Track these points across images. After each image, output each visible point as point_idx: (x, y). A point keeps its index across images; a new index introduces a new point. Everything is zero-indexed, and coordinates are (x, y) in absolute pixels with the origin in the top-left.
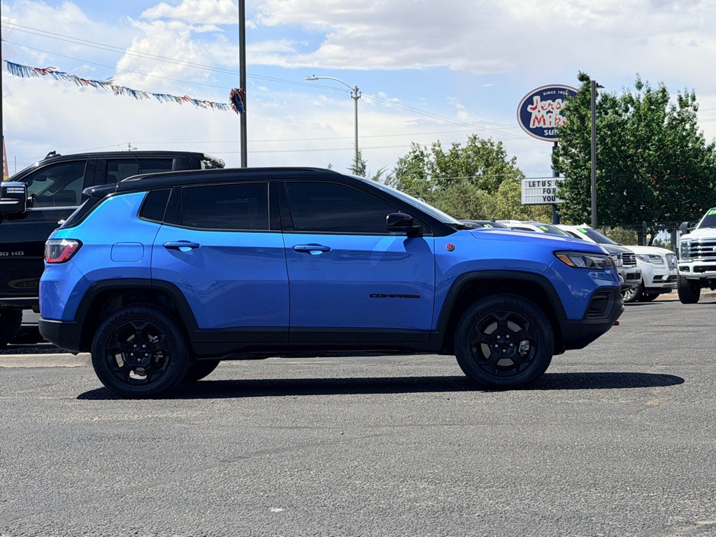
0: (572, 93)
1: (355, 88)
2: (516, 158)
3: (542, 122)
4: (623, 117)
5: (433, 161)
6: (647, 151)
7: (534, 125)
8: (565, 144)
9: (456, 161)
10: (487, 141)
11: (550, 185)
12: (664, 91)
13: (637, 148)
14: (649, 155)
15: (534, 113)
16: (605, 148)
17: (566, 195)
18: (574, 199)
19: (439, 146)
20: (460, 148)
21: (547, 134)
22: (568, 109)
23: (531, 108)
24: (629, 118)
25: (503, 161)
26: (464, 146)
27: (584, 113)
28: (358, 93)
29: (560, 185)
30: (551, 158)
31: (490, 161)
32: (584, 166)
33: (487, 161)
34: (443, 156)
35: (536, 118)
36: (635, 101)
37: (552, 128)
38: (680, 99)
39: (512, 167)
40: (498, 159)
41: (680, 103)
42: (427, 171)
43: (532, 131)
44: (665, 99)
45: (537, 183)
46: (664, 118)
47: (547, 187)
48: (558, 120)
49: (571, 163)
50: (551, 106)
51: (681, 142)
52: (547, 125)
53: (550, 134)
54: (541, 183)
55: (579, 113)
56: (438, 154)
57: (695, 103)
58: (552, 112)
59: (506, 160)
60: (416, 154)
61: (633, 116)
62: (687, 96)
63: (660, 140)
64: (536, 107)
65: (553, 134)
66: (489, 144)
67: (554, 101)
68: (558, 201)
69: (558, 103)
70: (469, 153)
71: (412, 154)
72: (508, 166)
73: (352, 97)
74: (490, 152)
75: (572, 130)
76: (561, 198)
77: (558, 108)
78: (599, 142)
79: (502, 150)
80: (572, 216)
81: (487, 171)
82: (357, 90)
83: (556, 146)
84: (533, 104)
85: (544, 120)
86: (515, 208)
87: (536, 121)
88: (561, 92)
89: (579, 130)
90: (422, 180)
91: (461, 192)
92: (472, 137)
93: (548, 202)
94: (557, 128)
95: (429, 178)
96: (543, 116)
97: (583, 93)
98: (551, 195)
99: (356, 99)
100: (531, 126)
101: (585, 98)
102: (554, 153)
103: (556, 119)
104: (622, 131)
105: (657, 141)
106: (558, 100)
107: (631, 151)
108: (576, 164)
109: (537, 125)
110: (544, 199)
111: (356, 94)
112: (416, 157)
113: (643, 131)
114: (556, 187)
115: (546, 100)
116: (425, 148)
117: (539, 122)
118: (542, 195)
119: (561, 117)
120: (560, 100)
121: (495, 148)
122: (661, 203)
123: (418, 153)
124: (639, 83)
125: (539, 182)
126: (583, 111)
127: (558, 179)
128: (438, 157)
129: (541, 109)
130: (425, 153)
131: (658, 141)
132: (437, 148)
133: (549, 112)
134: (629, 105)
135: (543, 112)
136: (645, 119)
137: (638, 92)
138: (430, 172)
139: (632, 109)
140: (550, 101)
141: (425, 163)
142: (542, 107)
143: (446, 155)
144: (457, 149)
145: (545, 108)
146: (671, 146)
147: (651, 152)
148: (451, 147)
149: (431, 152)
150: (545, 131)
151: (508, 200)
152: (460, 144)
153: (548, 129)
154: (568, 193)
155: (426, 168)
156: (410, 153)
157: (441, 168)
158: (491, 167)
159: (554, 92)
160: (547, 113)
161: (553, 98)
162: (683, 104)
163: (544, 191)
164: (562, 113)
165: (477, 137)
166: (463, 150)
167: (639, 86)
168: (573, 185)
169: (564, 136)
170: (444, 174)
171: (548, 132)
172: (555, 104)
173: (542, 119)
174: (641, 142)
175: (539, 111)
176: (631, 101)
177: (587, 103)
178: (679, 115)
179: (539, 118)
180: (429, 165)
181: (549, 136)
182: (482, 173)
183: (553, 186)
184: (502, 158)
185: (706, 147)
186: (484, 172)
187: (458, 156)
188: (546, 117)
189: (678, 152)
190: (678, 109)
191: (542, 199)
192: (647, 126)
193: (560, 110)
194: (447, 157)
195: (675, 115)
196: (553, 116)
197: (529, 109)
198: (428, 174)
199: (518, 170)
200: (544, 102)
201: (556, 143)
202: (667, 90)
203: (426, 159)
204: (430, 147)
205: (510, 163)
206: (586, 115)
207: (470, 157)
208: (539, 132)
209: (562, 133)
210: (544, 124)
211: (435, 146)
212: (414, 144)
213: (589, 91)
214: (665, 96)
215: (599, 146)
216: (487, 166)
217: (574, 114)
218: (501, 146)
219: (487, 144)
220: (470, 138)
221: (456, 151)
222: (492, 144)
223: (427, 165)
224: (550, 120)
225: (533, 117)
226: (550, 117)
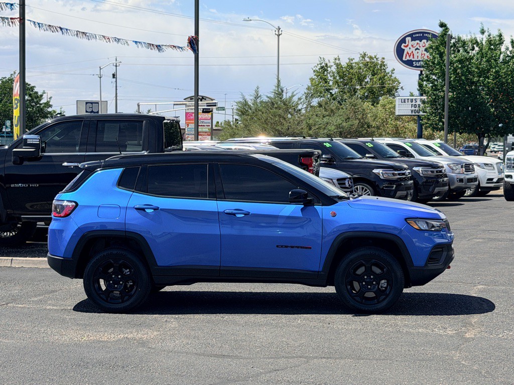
0: (434, 36)
2: (394, 70)
4: (470, 54)
5: (334, 70)
6: (487, 80)
7: (406, 58)
8: (428, 73)
9: (351, 71)
10: (374, 57)
11: (416, 102)
12: (500, 36)
13: (479, 77)
14: (488, 83)
15: (407, 50)
16: (456, 77)
17: (428, 109)
18: (433, 113)
19: (339, 60)
20: (354, 61)
21: (415, 65)
22: (431, 47)
23: (404, 46)
24: (474, 55)
25: (385, 72)
26: (357, 60)
27: (442, 51)
28: (280, 31)
29: (424, 102)
30: (417, 83)
31: (375, 72)
32: (441, 89)
33: (374, 71)
35: (408, 53)
36: (479, 42)
37: (419, 61)
38: (512, 42)
39: (391, 76)
40: (381, 70)
41: (512, 45)
42: (330, 78)
43: (404, 62)
44: (501, 42)
45: (407, 100)
46: (500, 55)
47: (414, 103)
48: (423, 55)
49: (432, 87)
50: (418, 45)
51: (511, 74)
52: (416, 59)
53: (417, 65)
54: (410, 100)
55: (438, 50)
56: (338, 66)
58: (419, 49)
59: (387, 71)
60: (322, 65)
61: (478, 54)
64: (408, 45)
65: (419, 65)
66: (375, 59)
67: (421, 41)
68: (421, 113)
69: (424, 43)
70: (360, 65)
71: (319, 65)
72: (388, 75)
73: (276, 34)
74: (376, 65)
75: (433, 63)
76: (424, 112)
77: (423, 47)
78: (452, 73)
79: (385, 63)
80: (431, 124)
81: (373, 79)
82: (279, 29)
83: (421, 74)
84: (405, 43)
85: (413, 55)
86: (391, 116)
87: (407, 55)
88: (426, 35)
89: (439, 63)
90: (325, 85)
91: (352, 105)
92: (363, 54)
93: (414, 114)
94: (422, 61)
95: (331, 83)
96: (412, 52)
97: (442, 36)
98: (417, 109)
99: (279, 35)
100: (404, 59)
101: (443, 40)
102: (420, 79)
103: (422, 54)
104: (469, 64)
105: (495, 73)
106: (423, 41)
107: (476, 79)
108: (435, 88)
109: (408, 58)
110: (412, 112)
111: (279, 31)
112: (322, 67)
113: (484, 65)
114: (420, 103)
115: (415, 41)
116: (329, 61)
117: (410, 56)
118: (410, 109)
119: (425, 52)
120: (425, 41)
121: (380, 62)
122: (497, 116)
123: (323, 64)
124: (483, 30)
125: (408, 99)
126: (442, 49)
127: (422, 97)
128: (338, 68)
129: (411, 47)
130: (329, 65)
132: (337, 61)
133: (417, 49)
134: (475, 46)
135: (413, 49)
136: (486, 56)
137: (481, 36)
138: (332, 79)
139: (477, 49)
140: (418, 41)
141: (329, 72)
142: (412, 46)
143: (343, 67)
144: (351, 62)
145: (414, 46)
146: (504, 76)
147: (489, 81)
148: (348, 61)
149: (333, 64)
150: (414, 63)
151: (386, 111)
152: (354, 59)
153: (416, 61)
154: (429, 108)
155: (329, 75)
156: (318, 65)
157: (340, 76)
158: (376, 76)
159: (421, 35)
160: (416, 49)
161: (420, 39)
163: (412, 106)
164: (426, 50)
165: (366, 54)
166: (356, 63)
167: (483, 32)
168: (433, 103)
169: (428, 67)
170: (342, 80)
171: (416, 63)
172: (421, 43)
173: (412, 54)
174: (483, 73)
175: (410, 48)
176: (477, 43)
177: (443, 43)
178: (511, 53)
179: (410, 53)
180: (331, 74)
181: (416, 67)
182: (369, 80)
183: (419, 102)
184: (384, 69)
186: (371, 79)
187: (352, 68)
188: (415, 52)
189: (509, 81)
190: (511, 49)
191: (410, 111)
192: (488, 61)
193: (425, 48)
194: (345, 67)
195: (508, 53)
196: (420, 52)
197: (402, 47)
198: (330, 80)
199: (395, 78)
200: (413, 42)
201: (421, 71)
202: (503, 35)
203: (329, 69)
204: (332, 61)
205: (390, 73)
206: (444, 52)
207: (361, 69)
208: (409, 63)
209: (427, 65)
210: (413, 57)
211: (336, 59)
212: (321, 58)
213: (446, 35)
214: (501, 39)
215: (452, 75)
216: (373, 75)
217: (435, 52)
218: (384, 61)
219: (373, 59)
220: (361, 54)
221: (351, 63)
222: (377, 59)
223: (330, 73)
224: (418, 55)
225: (405, 53)
226: (418, 53)
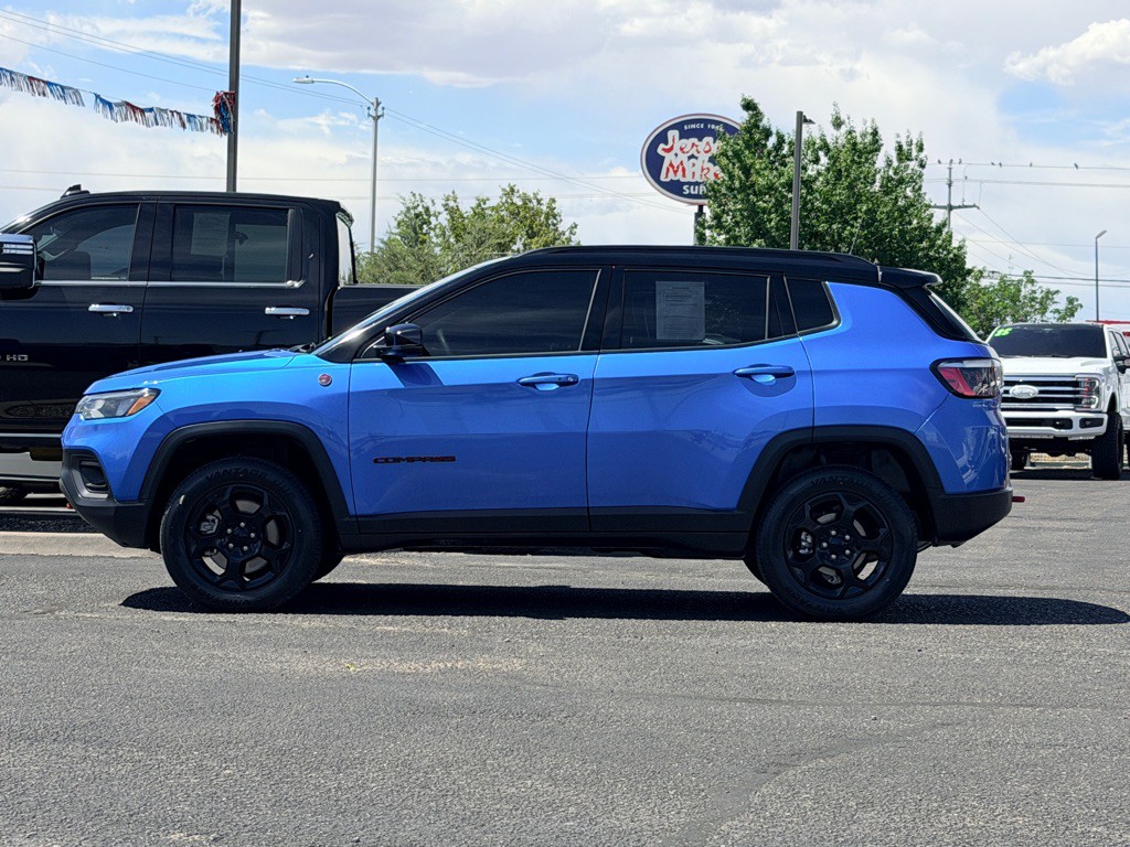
0: (730, 129)
1: (374, 101)
2: (576, 226)
3: (680, 173)
4: (809, 172)
5: (445, 223)
6: (849, 228)
7: (667, 177)
8: (717, 210)
9: (481, 225)
10: (532, 196)
12: (875, 133)
13: (830, 222)
14: (852, 234)
15: (669, 157)
16: (782, 220)
19: (455, 201)
20: (488, 204)
21: (687, 192)
22: (724, 154)
23: (664, 150)
24: (819, 174)
25: (556, 230)
26: (493, 202)
27: (749, 162)
28: (380, 108)
30: (693, 231)
31: (535, 230)
33: (531, 228)
34: (462, 216)
35: (671, 165)
36: (831, 146)
37: (697, 184)
38: (900, 148)
39: (569, 240)
40: (547, 226)
41: (898, 154)
42: (434, 240)
43: (663, 184)
44: (875, 145)
46: (874, 175)
48: (706, 171)
49: (727, 240)
50: (695, 148)
52: (689, 178)
53: (692, 192)
55: (740, 161)
56: (453, 212)
57: (922, 155)
58: (696, 158)
59: (561, 227)
60: (417, 211)
61: (828, 170)
62: (910, 143)
63: (868, 211)
64: (672, 148)
65: (696, 192)
66: (535, 202)
67: (700, 140)
69: (708, 143)
70: (502, 213)
71: (412, 211)
72: (563, 238)
73: (369, 115)
74: (537, 213)
75: (731, 189)
77: (707, 152)
78: (773, 210)
79: (555, 211)
81: (530, 244)
82: (378, 104)
83: (700, 213)
84: (666, 143)
85: (684, 170)
87: (671, 169)
88: (713, 126)
89: (743, 188)
92: (508, 189)
94: (704, 183)
95: (437, 251)
96: (682, 163)
97: (748, 130)
99: (376, 118)
100: (663, 178)
101: (752, 138)
102: (696, 221)
103: (703, 169)
104: (808, 193)
106: (707, 139)
107: (822, 227)
109: (671, 176)
111: (376, 110)
112: (417, 216)
113: (840, 195)
115: (688, 138)
116: (433, 201)
117: (675, 172)
119: (711, 165)
120: (710, 139)
121: (544, 208)
123: (420, 209)
124: (838, 118)
126: (748, 158)
128: (452, 218)
129: (679, 152)
130: (432, 210)
131: (866, 213)
132: (451, 204)
133: (692, 157)
134: (821, 154)
135: (683, 157)
136: (848, 176)
137: (835, 133)
138: (439, 241)
139: (824, 160)
140: (695, 140)
141: (432, 226)
142: (682, 149)
143: (465, 215)
144: (483, 206)
145: (685, 150)
146: (885, 222)
147: (854, 230)
148: (474, 203)
149: (442, 209)
150: (685, 187)
152: (488, 199)
153: (690, 184)
155: (432, 234)
156: (408, 209)
157: (457, 236)
158: (536, 239)
159: (702, 126)
160: (690, 158)
161: (700, 135)
162: (903, 155)
164: (712, 160)
165: (516, 189)
166: (493, 209)
167: (838, 124)
169: (716, 197)
170: (461, 245)
171: (689, 189)
172: (702, 145)
173: (681, 168)
174: (840, 213)
175: (676, 155)
176: (825, 147)
177: (755, 146)
178: (896, 173)
179: (675, 165)
180: (437, 230)
181: (690, 196)
182: (522, 248)
184: (554, 225)
185: (934, 225)
186: (525, 245)
187: (484, 219)
188: (688, 165)
189: (896, 232)
190: (895, 164)
192: (851, 187)
193: (709, 155)
194: (467, 218)
195: (891, 173)
196: (698, 163)
197: (660, 151)
198: (436, 244)
200: (684, 141)
201: (701, 207)
202: (880, 132)
203: (433, 219)
204: (440, 203)
205: (567, 234)
206: (753, 164)
207: (503, 221)
208: (675, 188)
209: (713, 193)
210: (684, 175)
211: (448, 200)
212: (414, 195)
213: (758, 127)
214: (877, 141)
215: (773, 216)
216: (531, 236)
217: (734, 164)
218: (554, 205)
219: (530, 202)
220: (503, 190)
221: (483, 209)
222: (539, 202)
223: (434, 230)
224: (693, 169)
225: (666, 164)
226: (694, 165)
